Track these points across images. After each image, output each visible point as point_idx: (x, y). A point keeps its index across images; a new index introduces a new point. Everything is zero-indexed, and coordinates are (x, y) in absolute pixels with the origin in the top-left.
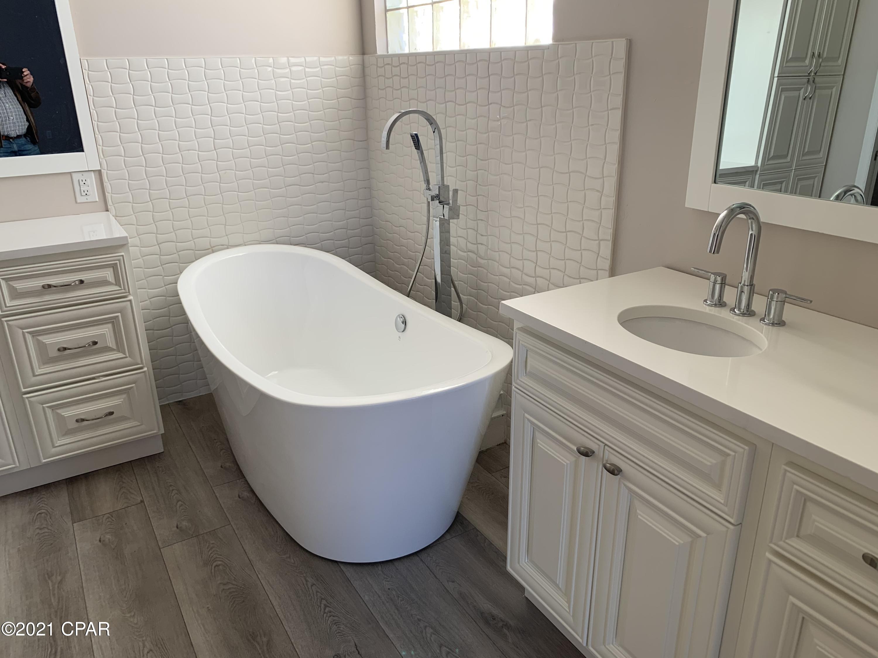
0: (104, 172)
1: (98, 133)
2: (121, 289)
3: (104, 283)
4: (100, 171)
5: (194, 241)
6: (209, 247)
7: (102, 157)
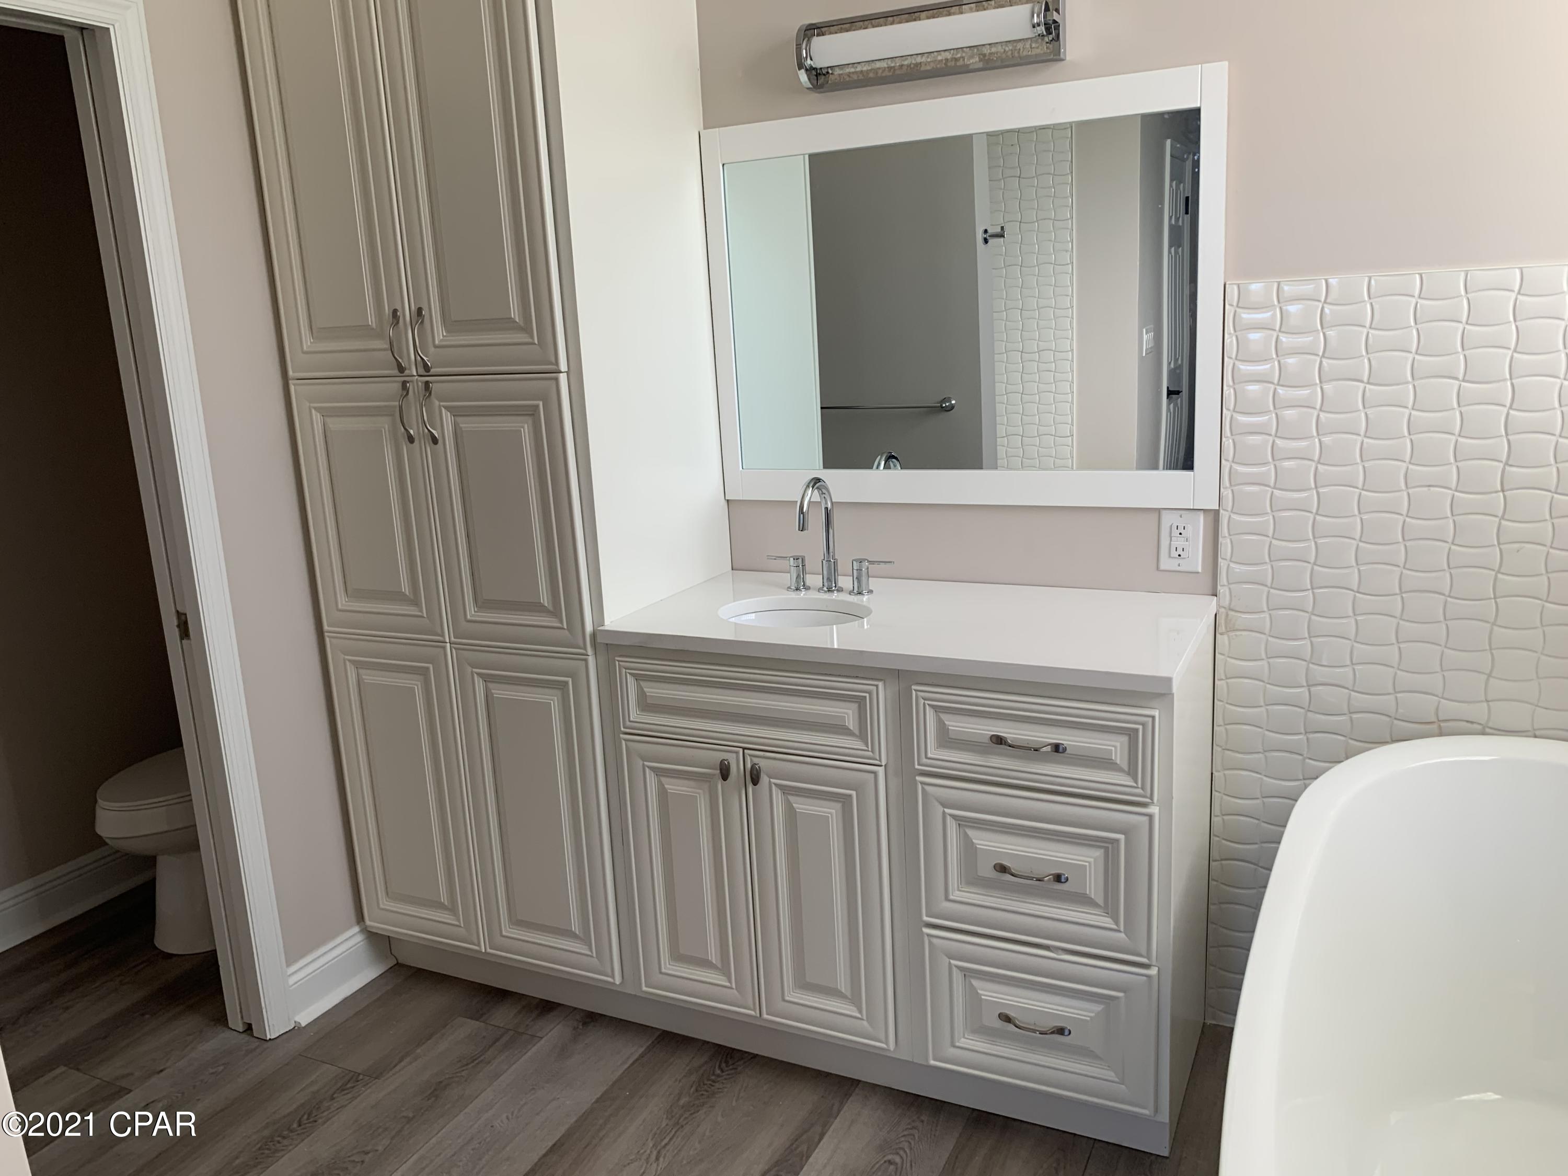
0: (1224, 517)
1: (1228, 434)
2: (1135, 785)
3: (1105, 763)
4: (1216, 513)
5: (1396, 698)
6: (1434, 719)
7: (1228, 484)
